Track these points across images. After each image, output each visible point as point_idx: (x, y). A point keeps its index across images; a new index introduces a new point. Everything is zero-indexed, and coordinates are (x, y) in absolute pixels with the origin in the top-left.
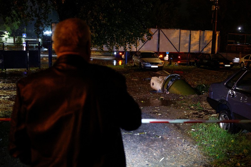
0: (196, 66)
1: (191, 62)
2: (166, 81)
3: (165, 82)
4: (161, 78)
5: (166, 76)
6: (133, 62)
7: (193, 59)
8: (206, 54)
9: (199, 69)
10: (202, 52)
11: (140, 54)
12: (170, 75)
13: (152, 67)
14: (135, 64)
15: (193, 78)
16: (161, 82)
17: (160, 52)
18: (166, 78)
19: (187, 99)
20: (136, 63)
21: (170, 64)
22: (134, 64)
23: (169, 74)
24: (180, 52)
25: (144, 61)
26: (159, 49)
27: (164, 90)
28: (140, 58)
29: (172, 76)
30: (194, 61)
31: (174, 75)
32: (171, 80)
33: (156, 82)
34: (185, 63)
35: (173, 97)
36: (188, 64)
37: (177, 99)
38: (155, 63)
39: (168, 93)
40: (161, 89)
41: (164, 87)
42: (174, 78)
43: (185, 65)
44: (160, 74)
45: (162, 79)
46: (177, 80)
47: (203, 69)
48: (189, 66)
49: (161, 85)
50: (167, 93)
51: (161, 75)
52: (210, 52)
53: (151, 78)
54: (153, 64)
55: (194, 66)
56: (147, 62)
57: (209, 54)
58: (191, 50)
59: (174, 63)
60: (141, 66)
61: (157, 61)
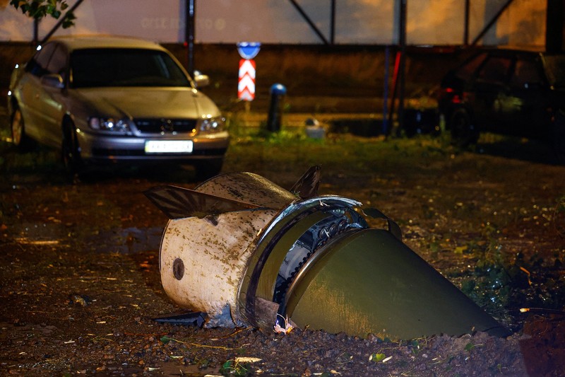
0: (447, 136)
1: (412, 112)
2: (270, 247)
3: (265, 255)
4: (234, 227)
5: (266, 209)
6: (12, 118)
7: (426, 92)
8: (513, 55)
9: (468, 156)
10: (488, 41)
11: (61, 58)
12: (292, 207)
13: (155, 146)
14: (33, 130)
15: (441, 221)
16: (233, 255)
17: (201, 46)
18: (266, 223)
19: (418, 363)
20: (38, 122)
21: (272, 125)
22: (24, 134)
23: (288, 195)
24: (341, 39)
25: (91, 111)
26: (190, 22)
27: (260, 311)
28: (63, 92)
29: (309, 211)
30: (434, 104)
31: (321, 200)
32: (307, 240)
33: (201, 257)
34: (374, 121)
35: (320, 352)
36: (390, 121)
37: (350, 365)
38: (175, 120)
39: (289, 328)
40: (239, 300)
41: (259, 292)
42: (322, 224)
43: (370, 129)
44: (223, 193)
45: (240, 233)
46: (342, 235)
47: (498, 160)
48: (399, 136)
49: (235, 277)
50: (278, 328)
51: (235, 207)
52: (540, 41)
53: (164, 224)
54: (156, 127)
55: (436, 134)
56: (112, 111)
57: (530, 57)
58: (410, 27)
59: (299, 121)
60: (71, 141)
61: (186, 107)
